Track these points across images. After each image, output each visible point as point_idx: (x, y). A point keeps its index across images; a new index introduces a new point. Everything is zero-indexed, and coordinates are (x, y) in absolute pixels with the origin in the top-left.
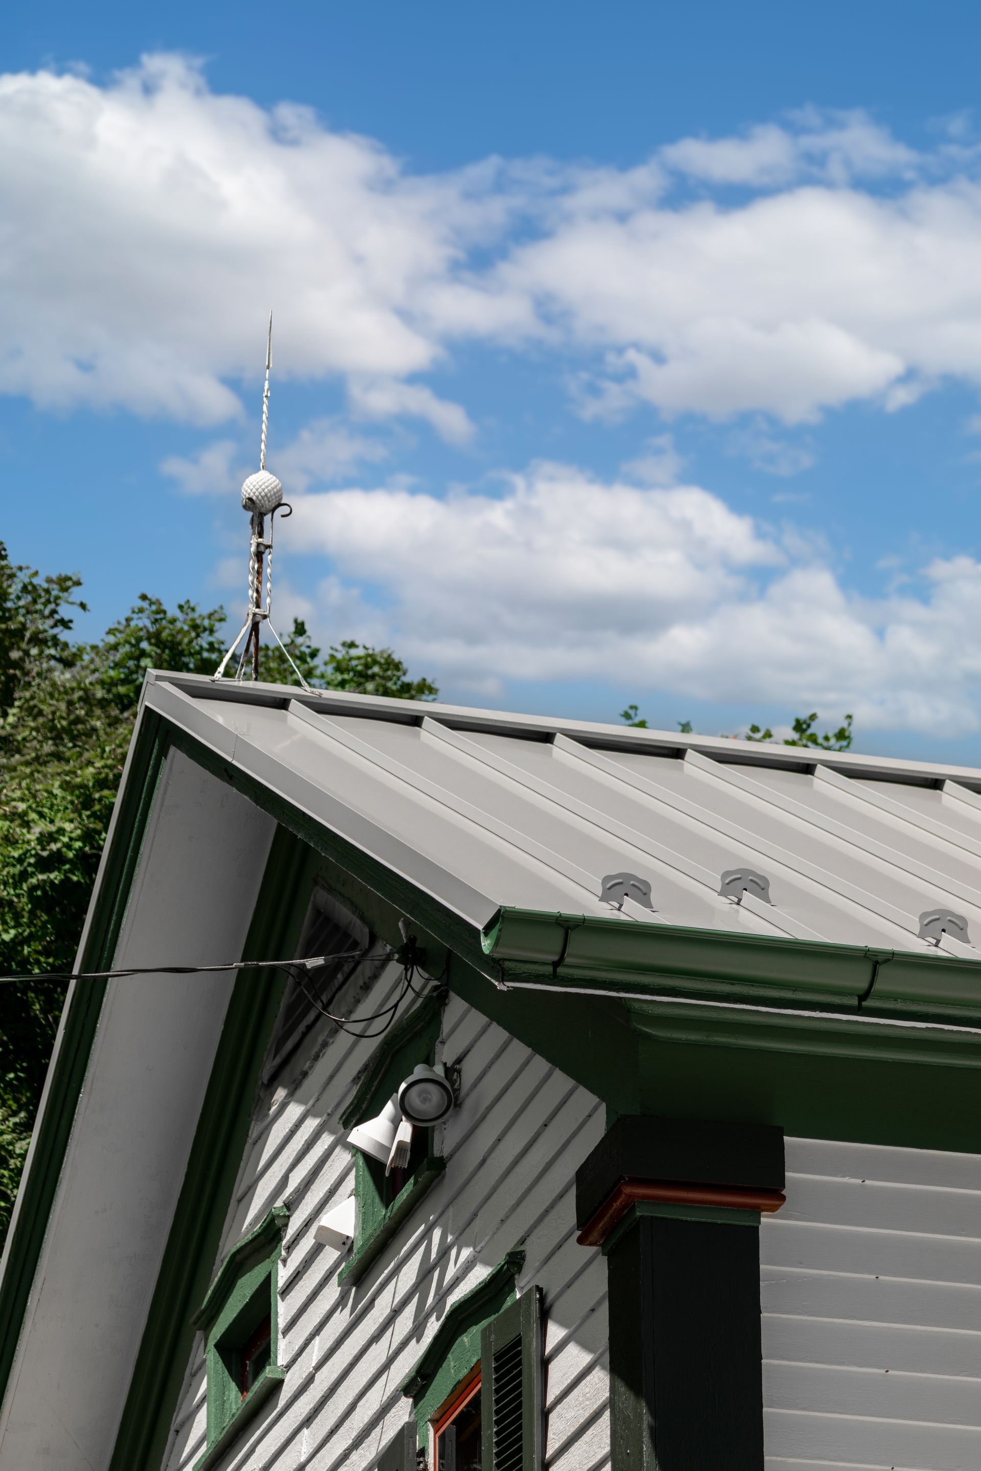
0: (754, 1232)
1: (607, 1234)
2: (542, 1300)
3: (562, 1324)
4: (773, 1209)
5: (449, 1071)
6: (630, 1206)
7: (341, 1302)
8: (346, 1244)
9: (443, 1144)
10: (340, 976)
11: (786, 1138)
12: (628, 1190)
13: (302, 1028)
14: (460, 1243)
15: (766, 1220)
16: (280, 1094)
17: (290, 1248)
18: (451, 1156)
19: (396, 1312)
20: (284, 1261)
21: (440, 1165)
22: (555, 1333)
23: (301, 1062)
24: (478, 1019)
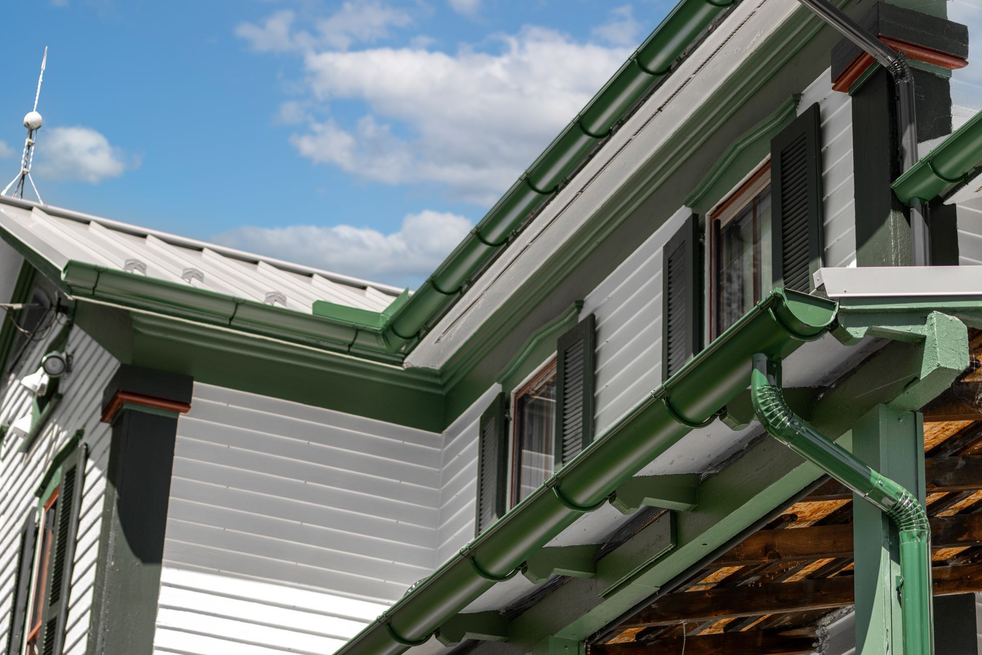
0: (175, 421)
1: (113, 417)
2: (87, 449)
3: (93, 459)
4: (185, 412)
5: (68, 356)
6: (121, 404)
7: (21, 461)
8: (25, 435)
9: (62, 389)
10: (38, 323)
11: (195, 383)
12: (120, 396)
13: (23, 347)
14: (63, 430)
15: (182, 416)
16: (13, 376)
17: (7, 441)
18: (66, 393)
19: (38, 462)
20: (5, 446)
21: (60, 397)
22: (90, 463)
23: (22, 362)
24: (82, 333)
